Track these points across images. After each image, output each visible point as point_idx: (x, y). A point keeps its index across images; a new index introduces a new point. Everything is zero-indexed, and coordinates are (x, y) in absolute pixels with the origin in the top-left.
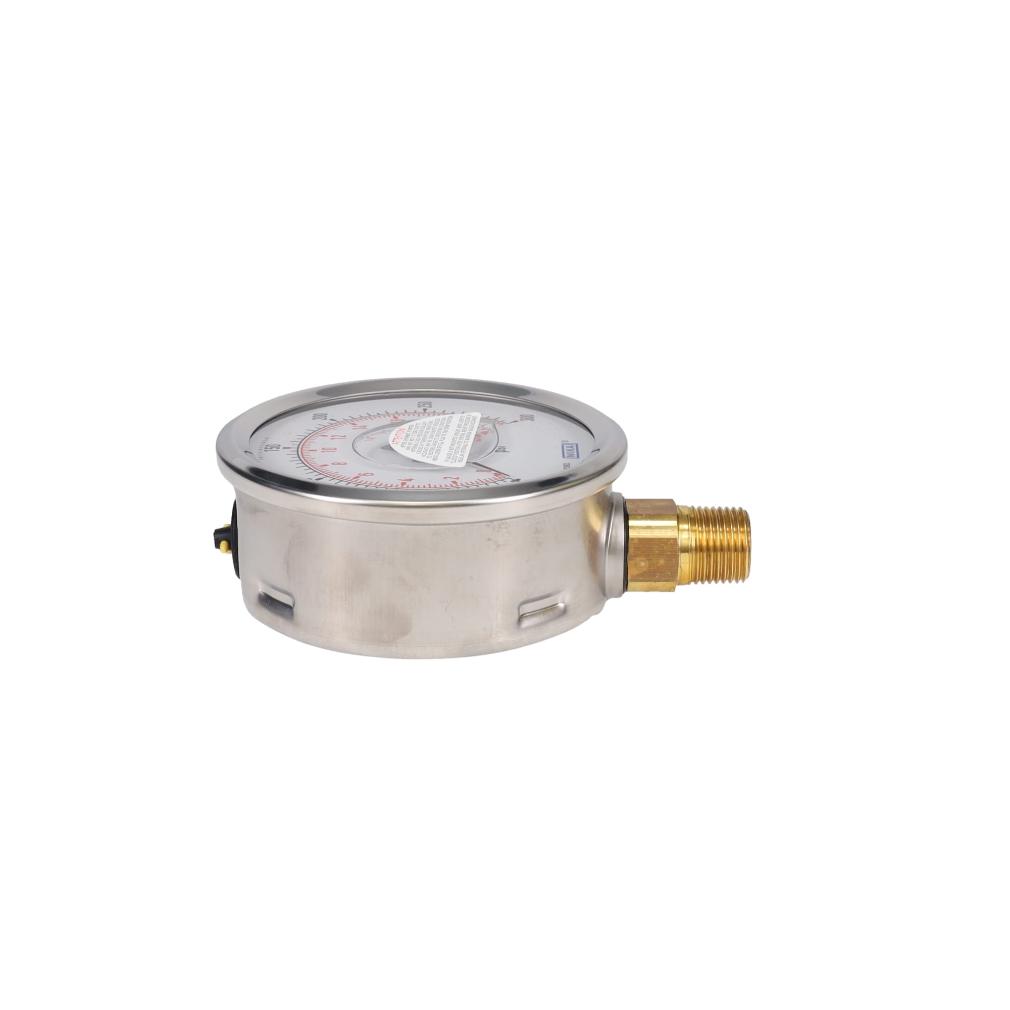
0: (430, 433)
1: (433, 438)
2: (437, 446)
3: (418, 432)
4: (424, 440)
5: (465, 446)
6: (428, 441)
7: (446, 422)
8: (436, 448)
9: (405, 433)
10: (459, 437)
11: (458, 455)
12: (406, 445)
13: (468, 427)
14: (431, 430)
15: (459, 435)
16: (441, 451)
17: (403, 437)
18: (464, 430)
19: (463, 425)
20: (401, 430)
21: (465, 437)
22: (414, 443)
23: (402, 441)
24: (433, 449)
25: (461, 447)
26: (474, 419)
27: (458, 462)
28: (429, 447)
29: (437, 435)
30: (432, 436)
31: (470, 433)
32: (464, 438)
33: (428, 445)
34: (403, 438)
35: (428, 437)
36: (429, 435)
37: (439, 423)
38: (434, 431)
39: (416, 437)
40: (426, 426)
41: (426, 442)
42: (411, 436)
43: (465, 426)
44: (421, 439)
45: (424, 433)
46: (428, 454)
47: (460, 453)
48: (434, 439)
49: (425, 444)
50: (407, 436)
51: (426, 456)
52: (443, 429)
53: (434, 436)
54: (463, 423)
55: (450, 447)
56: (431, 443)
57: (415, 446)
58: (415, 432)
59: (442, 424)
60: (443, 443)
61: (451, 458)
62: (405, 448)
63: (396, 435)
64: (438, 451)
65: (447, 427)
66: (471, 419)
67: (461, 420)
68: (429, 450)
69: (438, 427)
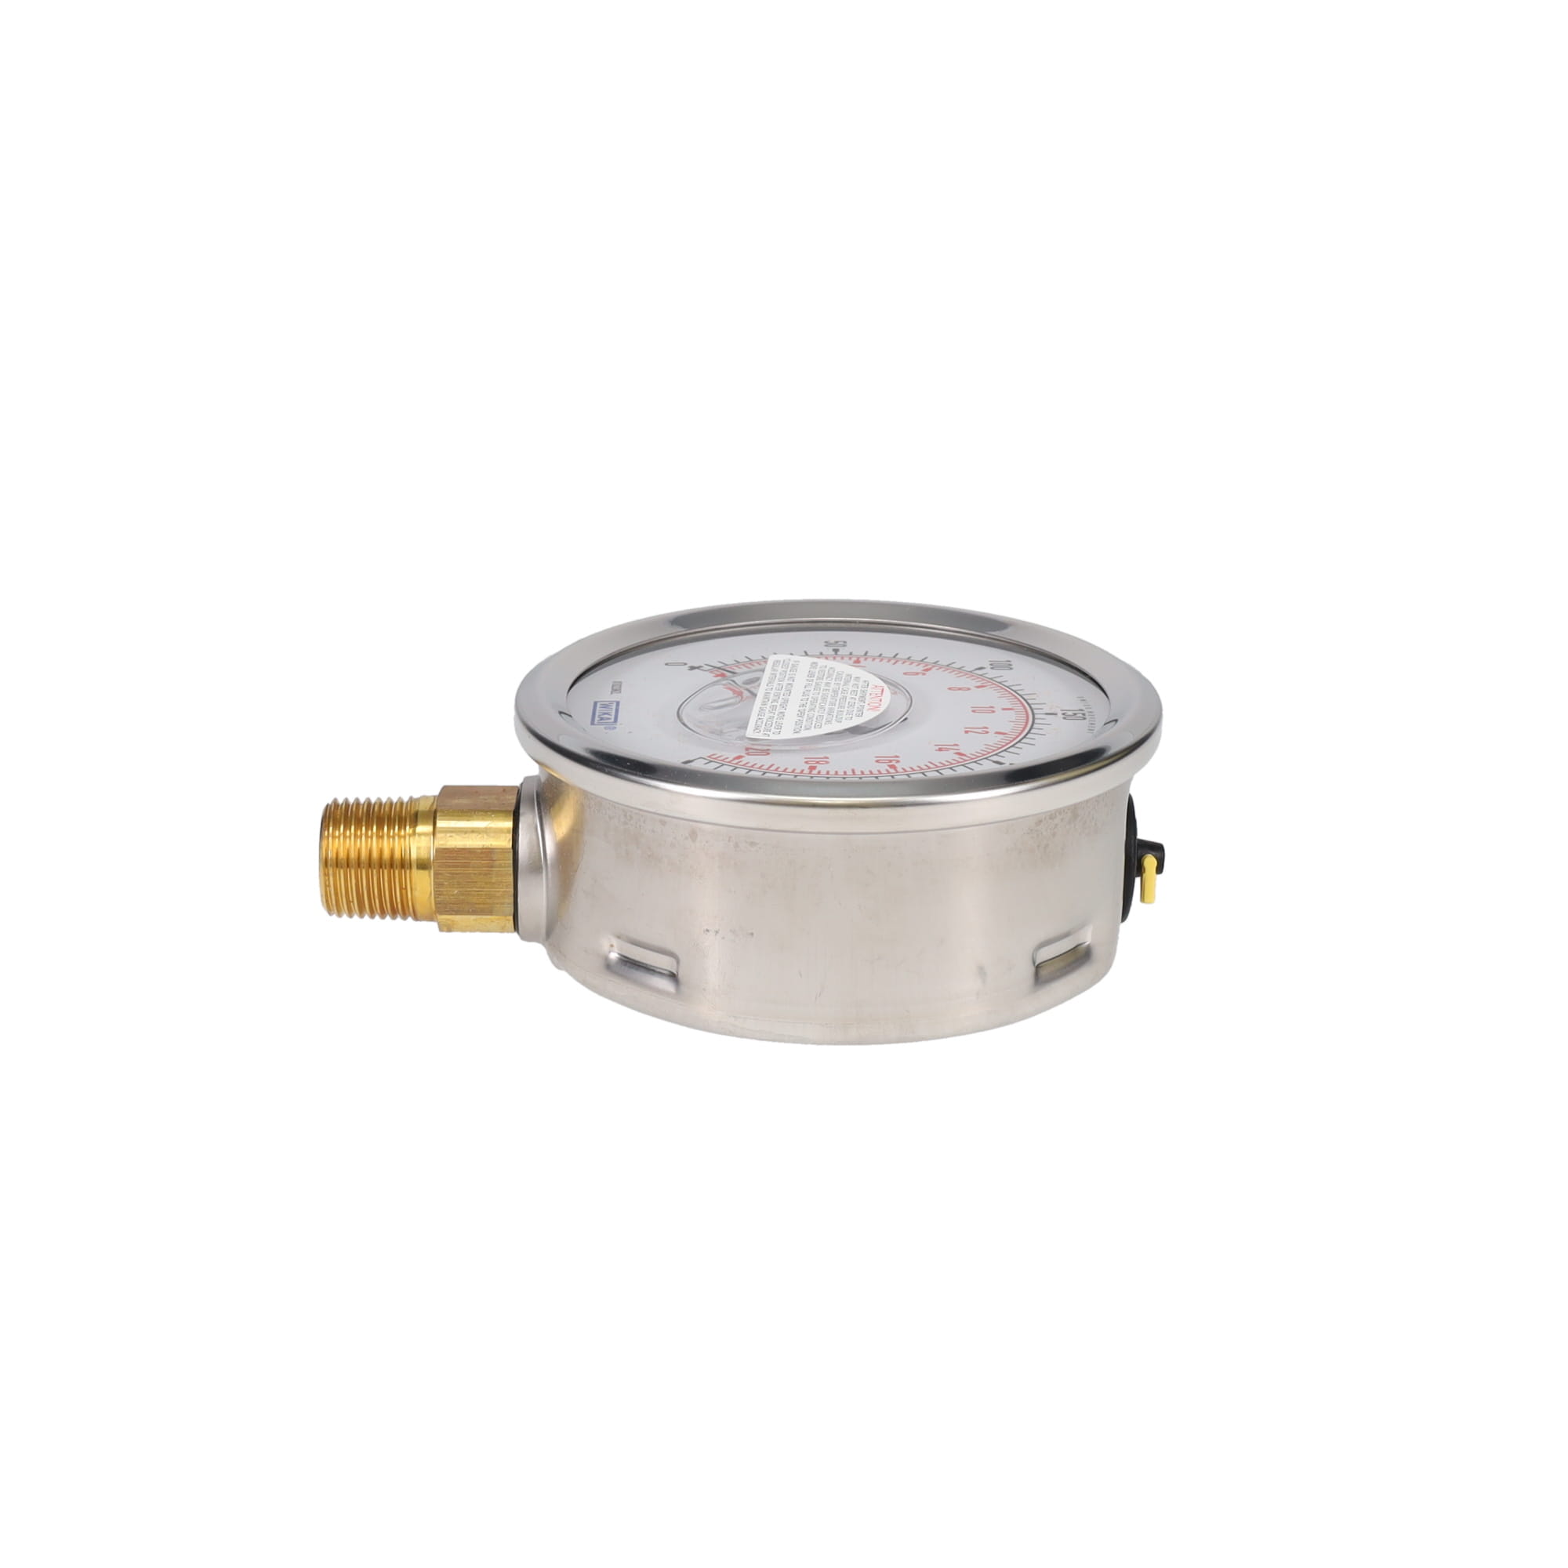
0: (828, 703)
1: (821, 694)
2: (814, 684)
3: (847, 705)
4: (835, 692)
5: (770, 683)
6: (829, 690)
7: (804, 723)
8: (815, 679)
9: (867, 702)
10: (781, 696)
11: (780, 669)
12: (861, 684)
13: (767, 715)
14: (827, 707)
15: (780, 701)
16: (806, 675)
17: (868, 697)
18: (774, 708)
19: (776, 716)
20: (875, 708)
21: (772, 697)
22: (850, 687)
23: (869, 690)
24: (818, 678)
25: (776, 681)
26: (757, 728)
27: (780, 661)
28: (825, 681)
29: (815, 700)
30: (824, 698)
31: (764, 703)
32: (772, 695)
33: (827, 684)
34: (868, 694)
35: (829, 696)
36: (829, 700)
37: (815, 719)
38: (822, 707)
39: (849, 696)
40: (835, 714)
41: (831, 688)
42: (857, 698)
43: (772, 715)
44: (840, 692)
45: (837, 702)
46: (827, 672)
47: (778, 673)
48: (819, 694)
49: (832, 686)
50: (863, 699)
51: (828, 668)
52: (807, 709)
53: (820, 696)
54: (775, 720)
55: (793, 681)
56: (823, 687)
57: (847, 682)
58: (852, 705)
59: (810, 718)
60: (805, 687)
61: (790, 666)
62: (861, 680)
63: (881, 700)
64: (811, 675)
65: (801, 714)
66: (762, 729)
67: (779, 727)
68: (825, 677)
69: (816, 714)
